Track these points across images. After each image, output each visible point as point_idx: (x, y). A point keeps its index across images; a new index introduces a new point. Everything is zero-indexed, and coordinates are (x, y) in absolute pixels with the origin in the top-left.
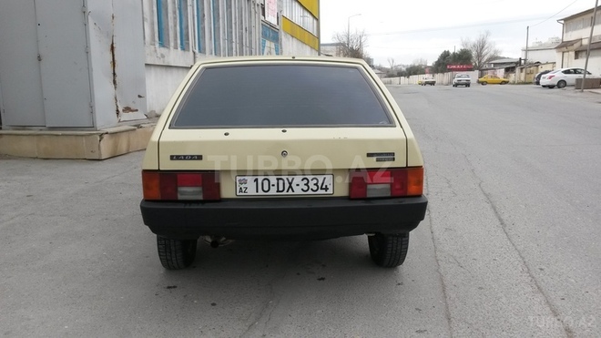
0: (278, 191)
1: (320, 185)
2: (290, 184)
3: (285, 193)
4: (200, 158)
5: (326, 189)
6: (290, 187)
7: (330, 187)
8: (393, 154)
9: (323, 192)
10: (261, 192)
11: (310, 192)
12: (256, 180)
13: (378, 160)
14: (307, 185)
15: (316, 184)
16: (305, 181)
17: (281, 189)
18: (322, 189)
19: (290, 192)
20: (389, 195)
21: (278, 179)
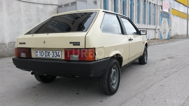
0: (45, 56)
1: (57, 54)
2: (49, 53)
3: (47, 57)
4: (25, 43)
5: (59, 56)
6: (49, 55)
7: (60, 56)
8: (79, 43)
9: (58, 57)
10: (41, 56)
11: (54, 57)
12: (40, 52)
13: (74, 45)
14: (53, 54)
15: (56, 54)
16: (53, 53)
17: (46, 55)
18: (58, 56)
19: (49, 57)
20: (78, 60)
21: (45, 52)
